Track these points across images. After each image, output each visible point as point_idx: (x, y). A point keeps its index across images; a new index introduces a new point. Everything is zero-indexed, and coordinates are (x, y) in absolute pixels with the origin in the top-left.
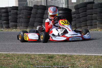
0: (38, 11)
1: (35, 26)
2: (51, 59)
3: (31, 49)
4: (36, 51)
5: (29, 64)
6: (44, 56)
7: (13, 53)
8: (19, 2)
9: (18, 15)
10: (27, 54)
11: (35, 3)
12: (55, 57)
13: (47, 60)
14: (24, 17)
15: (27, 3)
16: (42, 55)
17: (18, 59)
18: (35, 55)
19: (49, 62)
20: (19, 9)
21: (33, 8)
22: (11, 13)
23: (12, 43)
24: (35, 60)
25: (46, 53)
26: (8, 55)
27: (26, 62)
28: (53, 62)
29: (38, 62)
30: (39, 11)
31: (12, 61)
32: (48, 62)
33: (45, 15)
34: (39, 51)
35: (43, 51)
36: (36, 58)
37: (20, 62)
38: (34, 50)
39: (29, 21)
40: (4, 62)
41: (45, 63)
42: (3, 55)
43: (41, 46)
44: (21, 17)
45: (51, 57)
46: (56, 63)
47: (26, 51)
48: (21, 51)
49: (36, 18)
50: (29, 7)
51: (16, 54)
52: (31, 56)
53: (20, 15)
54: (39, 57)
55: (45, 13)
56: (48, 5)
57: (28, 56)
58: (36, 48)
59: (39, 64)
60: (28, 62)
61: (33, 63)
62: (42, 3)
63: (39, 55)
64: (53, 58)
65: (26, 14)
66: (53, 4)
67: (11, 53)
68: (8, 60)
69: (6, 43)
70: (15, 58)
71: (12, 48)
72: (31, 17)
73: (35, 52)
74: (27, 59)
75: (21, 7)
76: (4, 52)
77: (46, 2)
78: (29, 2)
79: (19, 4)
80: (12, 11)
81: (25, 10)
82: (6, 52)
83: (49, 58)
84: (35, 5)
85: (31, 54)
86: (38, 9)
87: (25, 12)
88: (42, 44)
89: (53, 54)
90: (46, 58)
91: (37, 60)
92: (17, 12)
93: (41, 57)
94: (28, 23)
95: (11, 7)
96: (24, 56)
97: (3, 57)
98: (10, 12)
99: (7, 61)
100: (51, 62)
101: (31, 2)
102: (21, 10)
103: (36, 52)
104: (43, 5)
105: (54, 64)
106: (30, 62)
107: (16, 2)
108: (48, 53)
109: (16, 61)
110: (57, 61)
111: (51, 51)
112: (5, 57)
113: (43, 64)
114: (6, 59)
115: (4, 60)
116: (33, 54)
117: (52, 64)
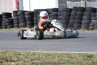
0: (77, 13)
1: (74, 26)
2: (90, 58)
3: (71, 48)
4: (76, 50)
5: (69, 63)
6: (84, 55)
7: (54, 52)
8: (59, 4)
9: (58, 17)
10: (67, 53)
11: (74, 5)
12: (94, 57)
13: (86, 59)
14: (64, 18)
15: (67, 5)
16: (82, 55)
17: (58, 58)
18: (75, 54)
19: (89, 61)
20: (59, 10)
21: (73, 10)
22: (52, 15)
23: (53, 43)
24: (75, 59)
25: (85, 53)
26: (49, 54)
27: (66, 61)
28: (92, 61)
29: (77, 61)
30: (79, 13)
31: (53, 60)
32: (87, 61)
33: (83, 16)
34: (78, 51)
35: (82, 51)
36: (76, 57)
37: (60, 60)
38: (74, 49)
39: (69, 22)
40: (46, 61)
41: (84, 62)
42: (44, 54)
43: (81, 46)
44: (61, 18)
45: (90, 56)
46: (95, 62)
47: (66, 51)
48: (62, 50)
49: (75, 19)
50: (68, 8)
51: (57, 53)
52: (71, 55)
53: (60, 16)
54: (79, 56)
55: (84, 15)
56: (87, 7)
57: (68, 55)
58: (75, 48)
59: (79, 63)
60: (68, 61)
61: (73, 61)
62: (81, 5)
63: (78, 54)
64: (92, 57)
65: (66, 15)
66: (92, 5)
67: (52, 52)
68: (49, 58)
69: (47, 43)
70: (56, 57)
71: (53, 48)
72: (70, 19)
73: (74, 52)
74: (67, 58)
75: (61, 9)
76: (45, 51)
77: (85, 4)
78: (69, 4)
79: (59, 6)
80: (52, 12)
81: (65, 12)
82: (47, 51)
83: (88, 57)
84: (74, 7)
85: (71, 53)
86: (77, 11)
87: (64, 13)
88: (81, 44)
89: (92, 54)
90: (85, 57)
91: (77, 59)
92: (57, 13)
93: (80, 56)
94: (68, 24)
95: (51, 9)
96: (65, 55)
97: (45, 56)
98: (51, 13)
99: (48, 60)
100: (90, 61)
101: (71, 4)
102: (61, 12)
103: (76, 52)
104: (82, 6)
105: (94, 63)
106: (70, 60)
107: (56, 4)
108: (87, 53)
109: (56, 60)
110: (96, 60)
111: (90, 50)
112: (46, 56)
113: (82, 63)
114: (47, 57)
115: (46, 58)
116: (73, 53)
117: (91, 63)
